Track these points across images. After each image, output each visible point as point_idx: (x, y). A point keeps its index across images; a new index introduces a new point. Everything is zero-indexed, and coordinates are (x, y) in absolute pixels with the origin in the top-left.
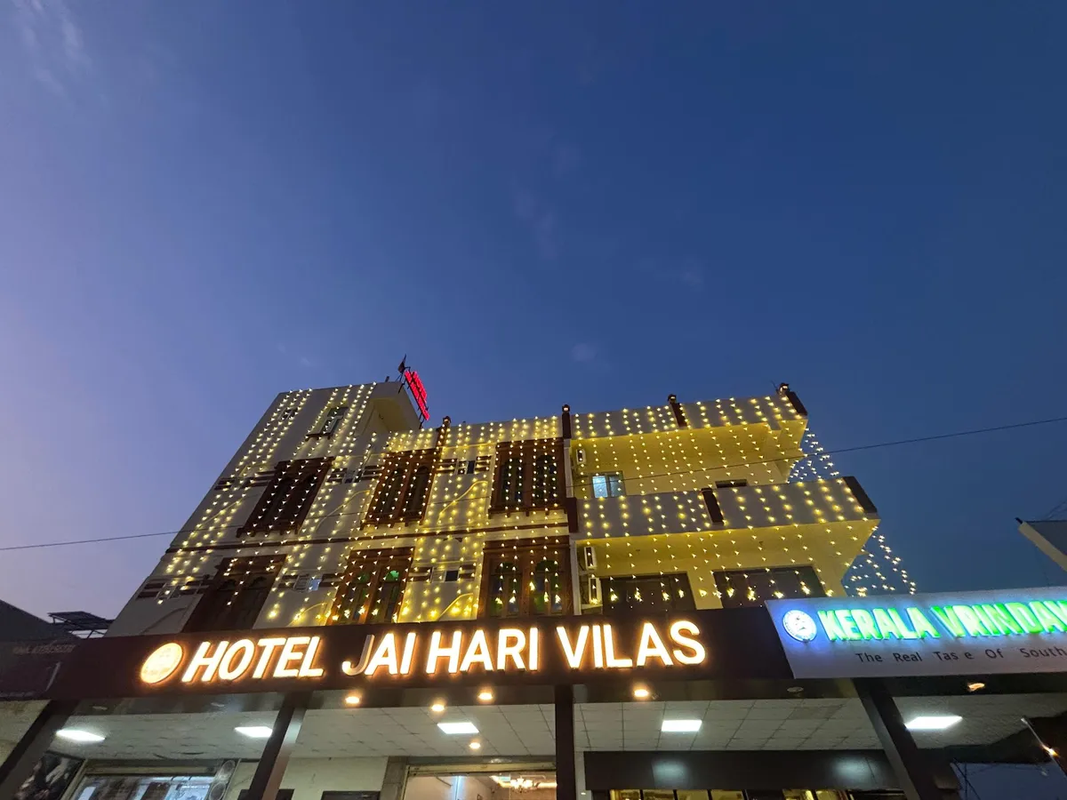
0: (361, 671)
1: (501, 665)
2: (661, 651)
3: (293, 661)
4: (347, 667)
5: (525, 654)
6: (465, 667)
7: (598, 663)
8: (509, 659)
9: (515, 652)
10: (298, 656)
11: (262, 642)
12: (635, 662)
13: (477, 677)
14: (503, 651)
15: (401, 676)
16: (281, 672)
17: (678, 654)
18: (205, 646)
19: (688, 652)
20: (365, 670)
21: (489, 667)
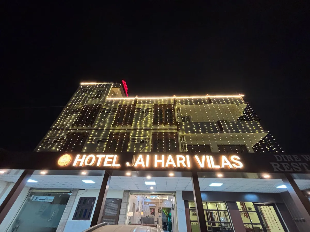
0: (133, 165)
1: (179, 166)
2: (228, 164)
3: (109, 162)
4: (128, 164)
5: (186, 163)
6: (167, 166)
7: (209, 166)
8: (181, 164)
9: (183, 162)
10: (111, 160)
11: (98, 156)
12: (221, 166)
13: (171, 169)
14: (179, 162)
15: (146, 167)
16: (105, 165)
17: (234, 165)
18: (78, 156)
19: (237, 164)
20: (134, 165)
21: (175, 166)
